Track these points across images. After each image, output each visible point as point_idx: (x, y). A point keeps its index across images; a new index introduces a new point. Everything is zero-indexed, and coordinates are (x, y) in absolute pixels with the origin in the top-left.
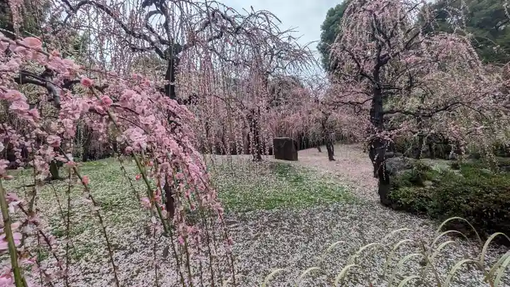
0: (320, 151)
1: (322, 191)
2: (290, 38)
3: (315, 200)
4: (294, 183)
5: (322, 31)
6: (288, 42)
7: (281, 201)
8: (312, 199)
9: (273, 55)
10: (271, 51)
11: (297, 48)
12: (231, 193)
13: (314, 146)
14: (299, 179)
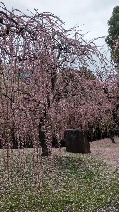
0: (113, 142)
1: (113, 188)
2: (76, 34)
3: (106, 200)
4: (84, 180)
5: (109, 26)
6: (74, 38)
7: (69, 202)
8: (102, 199)
9: (61, 49)
10: (60, 46)
11: (84, 44)
12: (14, 195)
13: (106, 136)
14: (90, 175)
